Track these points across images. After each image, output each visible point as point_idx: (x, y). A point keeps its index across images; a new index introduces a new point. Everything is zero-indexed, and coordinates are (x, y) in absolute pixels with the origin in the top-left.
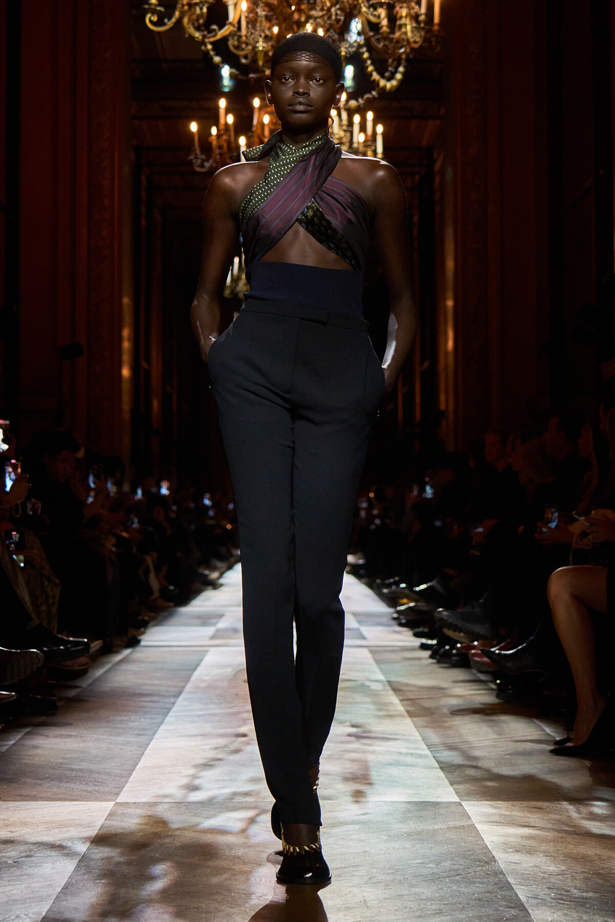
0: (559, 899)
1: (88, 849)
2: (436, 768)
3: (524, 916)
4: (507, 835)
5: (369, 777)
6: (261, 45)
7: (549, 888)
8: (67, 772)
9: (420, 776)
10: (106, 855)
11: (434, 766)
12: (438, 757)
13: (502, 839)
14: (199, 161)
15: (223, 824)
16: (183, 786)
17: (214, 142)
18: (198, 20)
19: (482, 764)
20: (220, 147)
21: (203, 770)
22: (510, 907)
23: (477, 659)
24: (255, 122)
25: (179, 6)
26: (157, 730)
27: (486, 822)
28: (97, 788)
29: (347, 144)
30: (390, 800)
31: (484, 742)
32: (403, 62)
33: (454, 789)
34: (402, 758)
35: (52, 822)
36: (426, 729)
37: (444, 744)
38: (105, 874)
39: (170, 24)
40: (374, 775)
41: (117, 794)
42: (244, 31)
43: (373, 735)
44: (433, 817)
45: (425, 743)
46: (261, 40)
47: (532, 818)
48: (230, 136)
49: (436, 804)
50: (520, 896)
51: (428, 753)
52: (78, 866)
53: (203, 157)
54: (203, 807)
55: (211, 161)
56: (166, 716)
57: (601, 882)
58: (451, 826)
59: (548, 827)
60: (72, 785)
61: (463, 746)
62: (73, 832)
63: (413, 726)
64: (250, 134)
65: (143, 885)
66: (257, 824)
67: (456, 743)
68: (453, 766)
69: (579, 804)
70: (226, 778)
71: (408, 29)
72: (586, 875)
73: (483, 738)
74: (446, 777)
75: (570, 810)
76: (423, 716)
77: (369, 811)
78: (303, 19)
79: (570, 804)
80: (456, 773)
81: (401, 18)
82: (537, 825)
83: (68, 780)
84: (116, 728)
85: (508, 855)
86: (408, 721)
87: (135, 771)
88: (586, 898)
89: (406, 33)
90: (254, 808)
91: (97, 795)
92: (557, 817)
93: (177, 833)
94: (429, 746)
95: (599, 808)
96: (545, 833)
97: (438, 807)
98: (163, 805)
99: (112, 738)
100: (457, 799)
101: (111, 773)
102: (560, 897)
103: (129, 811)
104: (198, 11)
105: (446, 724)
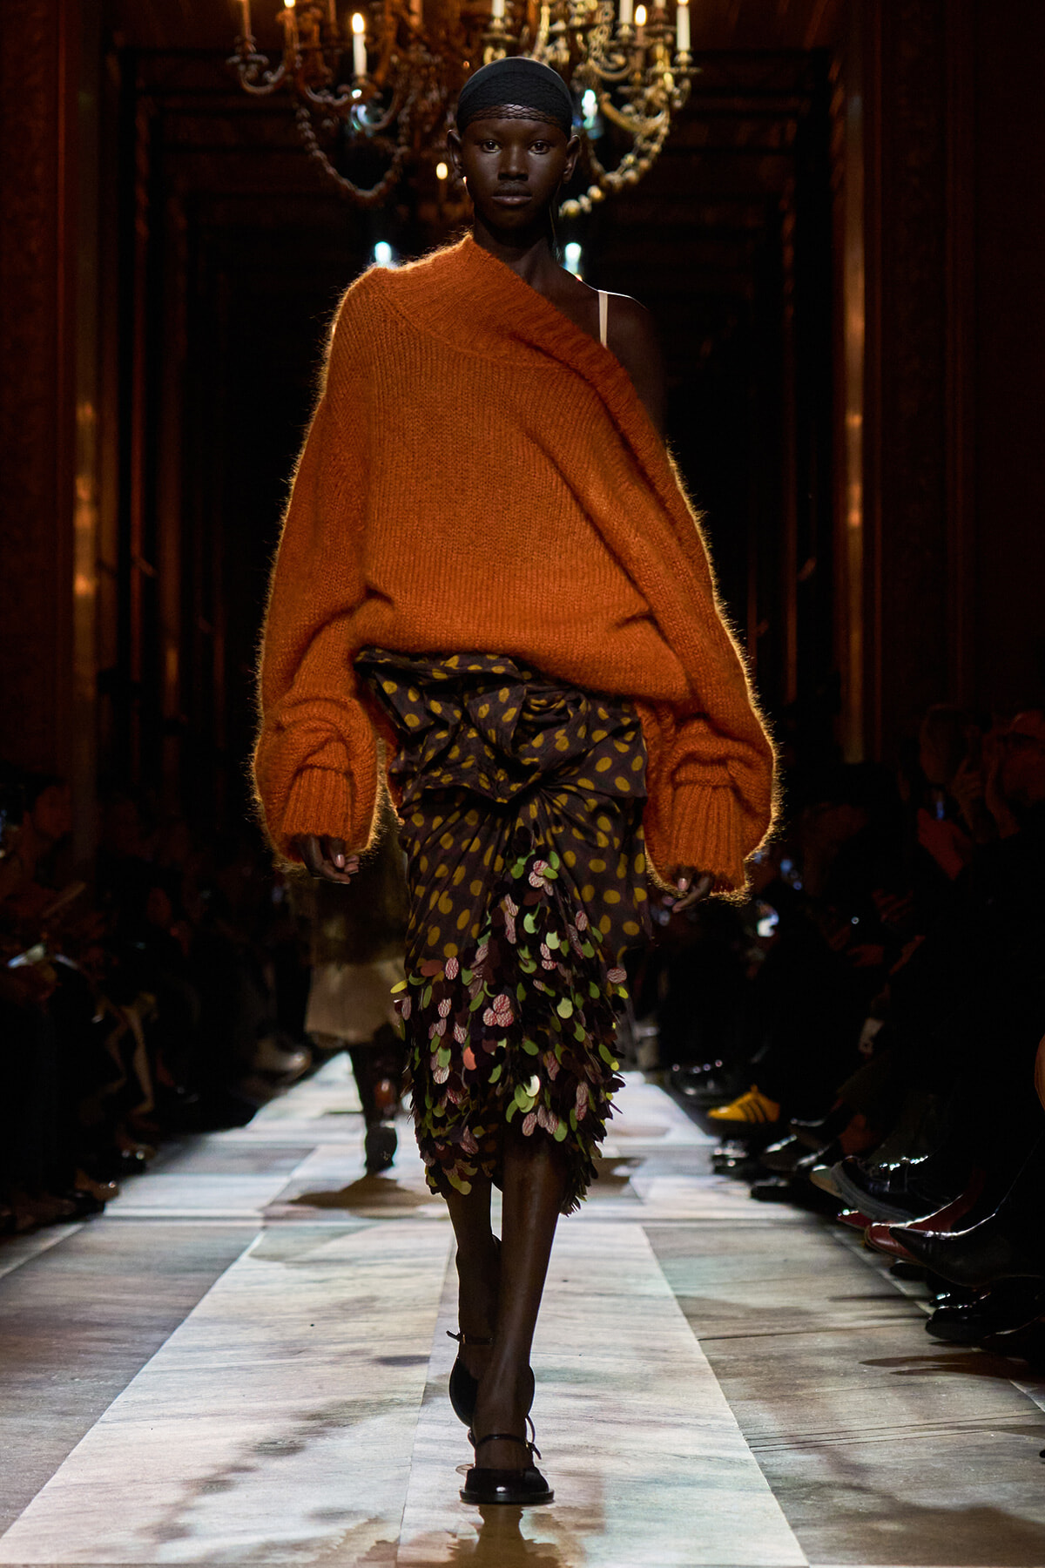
5: (599, 1511)
14: (253, 67)
19: (875, 1482)
20: (304, 36)
26: (110, 1403)
29: (606, 29)
36: (752, 1402)
37: (792, 1436)
40: (612, 1504)
43: (624, 1417)
45: (745, 1434)
48: (325, 11)
51: (748, 1455)
53: (264, 59)
55: (281, 69)
56: (137, 1372)
61: (836, 1442)
63: (722, 1395)
67: (820, 1434)
68: (805, 1485)
74: (784, 1511)
76: (749, 1374)
84: (14, 1398)
86: (714, 1385)
94: (757, 1442)
105: (800, 1393)
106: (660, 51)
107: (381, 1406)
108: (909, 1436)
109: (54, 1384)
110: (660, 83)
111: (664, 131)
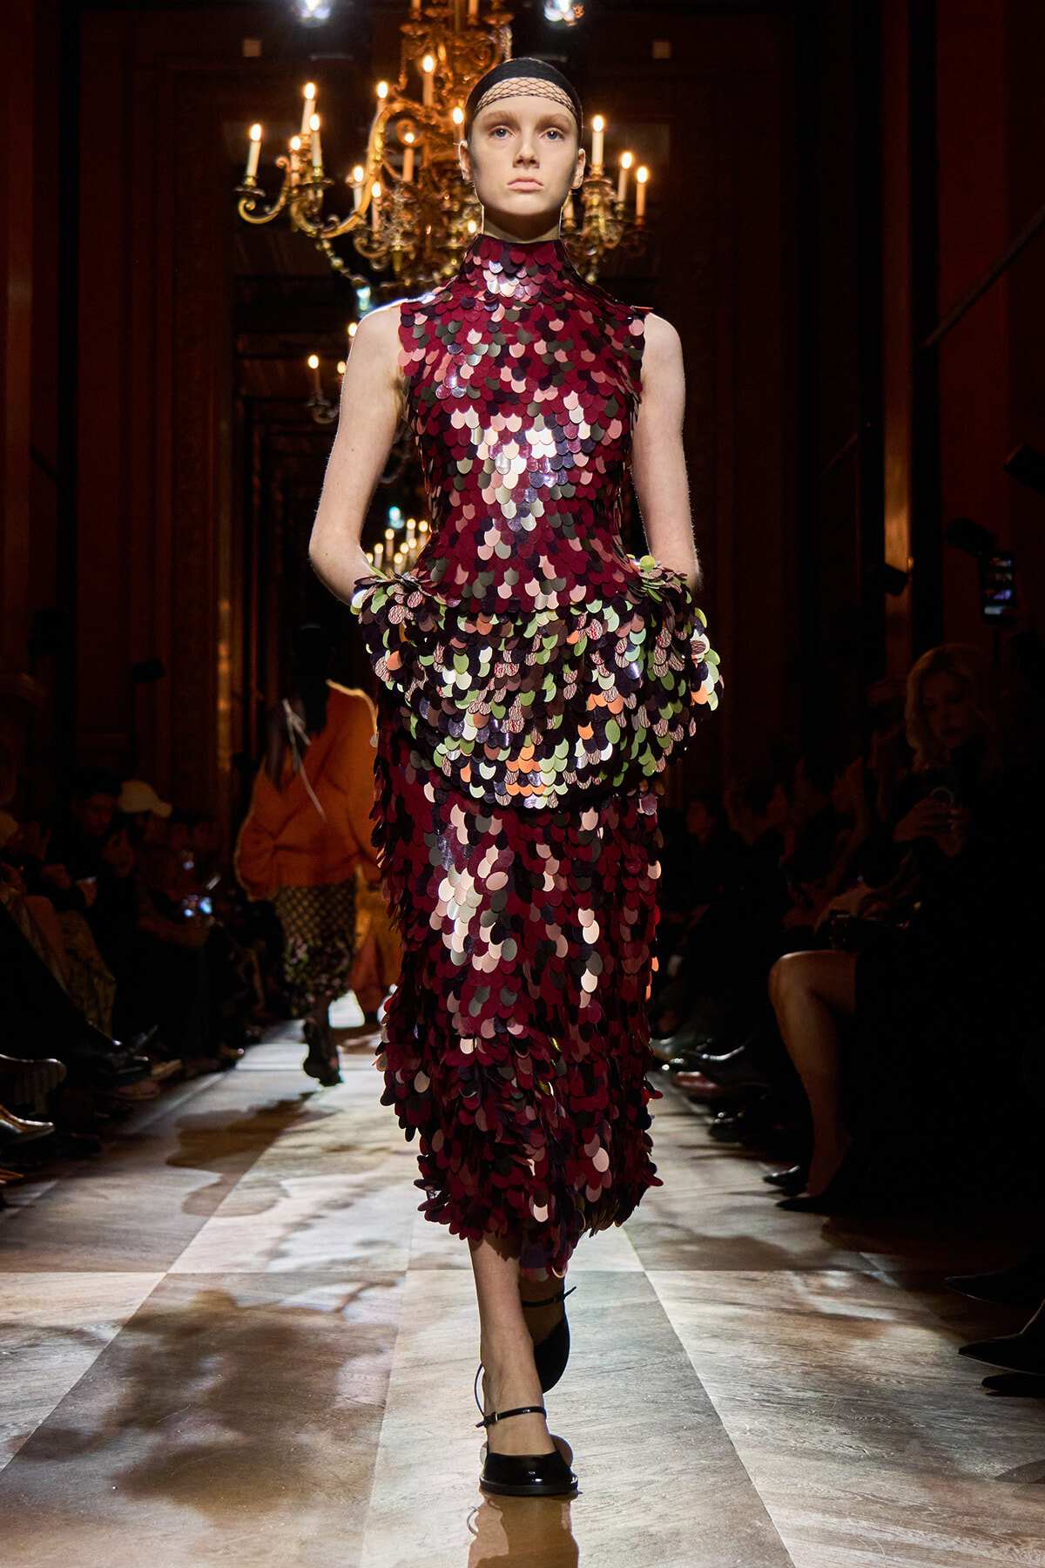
0: (763, 1400)
1: (118, 1336)
3: (712, 1424)
4: (702, 1316)
6: (398, 244)
7: (752, 1386)
8: (105, 1234)
10: (141, 1344)
13: (696, 1321)
15: (311, 1302)
16: (263, 1252)
18: (310, 208)
21: (296, 1230)
22: (694, 1412)
25: (285, 189)
27: (675, 1297)
28: (144, 1255)
31: (688, 1193)
32: (594, 268)
33: (639, 1255)
35: (72, 1301)
38: (137, 1368)
39: (272, 213)
41: (171, 1263)
42: (376, 226)
44: (604, 1291)
46: (398, 237)
47: (740, 1293)
49: (611, 1275)
50: (711, 1397)
52: (100, 1359)
54: (288, 1279)
57: (824, 1377)
58: (627, 1303)
59: (761, 1304)
60: (111, 1251)
62: (103, 1314)
65: (187, 1384)
66: (359, 1302)
69: (808, 1274)
70: (325, 1241)
71: (602, 222)
72: (804, 1368)
73: (686, 1189)
75: (796, 1282)
78: (456, 208)
79: (796, 1274)
80: (643, 1234)
81: (591, 207)
82: (746, 1302)
83: (105, 1244)
85: (701, 1342)
87: (200, 1232)
88: (802, 1400)
89: (597, 229)
90: (358, 1281)
91: (144, 1263)
92: (776, 1291)
93: (246, 1313)
95: (836, 1279)
96: (756, 1312)
97: (612, 1279)
98: (233, 1276)
100: (640, 1269)
101: (166, 1234)
102: (765, 1397)
103: (184, 1284)
104: (311, 195)
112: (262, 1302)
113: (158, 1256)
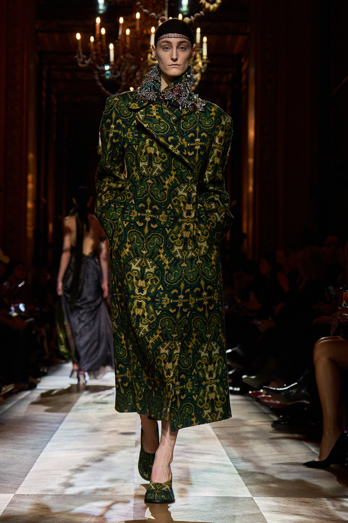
2: (236, 474)
5: (189, 479)
9: (225, 480)
11: (235, 473)
12: (237, 466)
14: (81, 60)
15: (88, 510)
16: (62, 484)
17: (92, 47)
19: (268, 472)
20: (96, 50)
21: (76, 473)
23: (266, 401)
24: (120, 33)
26: (46, 445)
27: (270, 511)
28: (2, 484)
30: (203, 496)
31: (269, 457)
33: (248, 488)
34: (213, 467)
36: (229, 447)
37: (243, 458)
40: (193, 477)
41: (17, 489)
43: (193, 451)
44: (233, 507)
45: (229, 457)
47: (302, 509)
48: (102, 43)
49: (236, 499)
51: (231, 463)
53: (84, 56)
54: (75, 498)
55: (90, 60)
56: (52, 436)
58: (245, 514)
59: (312, 515)
61: (254, 460)
63: (220, 445)
64: (117, 41)
66: (111, 510)
67: (250, 457)
68: (248, 473)
69: (334, 500)
70: (91, 479)
73: (268, 454)
74: (243, 481)
75: (329, 505)
76: (228, 439)
77: (190, 503)
79: (328, 500)
80: (250, 478)
82: (304, 514)
84: (17, 444)
86: (218, 442)
87: (29, 473)
90: (110, 499)
91: (3, 489)
92: (319, 508)
93: (57, 516)
94: (232, 459)
96: (311, 520)
97: (236, 501)
98: (48, 496)
99: (15, 450)
100: (250, 496)
101: (12, 474)
103: (24, 500)
105: (243, 445)
106: (198, 56)
107: (124, 447)
108: (276, 458)
109: (29, 440)
110: (197, 64)
111: (199, 79)
112: (64, 510)
113: (9, 485)
